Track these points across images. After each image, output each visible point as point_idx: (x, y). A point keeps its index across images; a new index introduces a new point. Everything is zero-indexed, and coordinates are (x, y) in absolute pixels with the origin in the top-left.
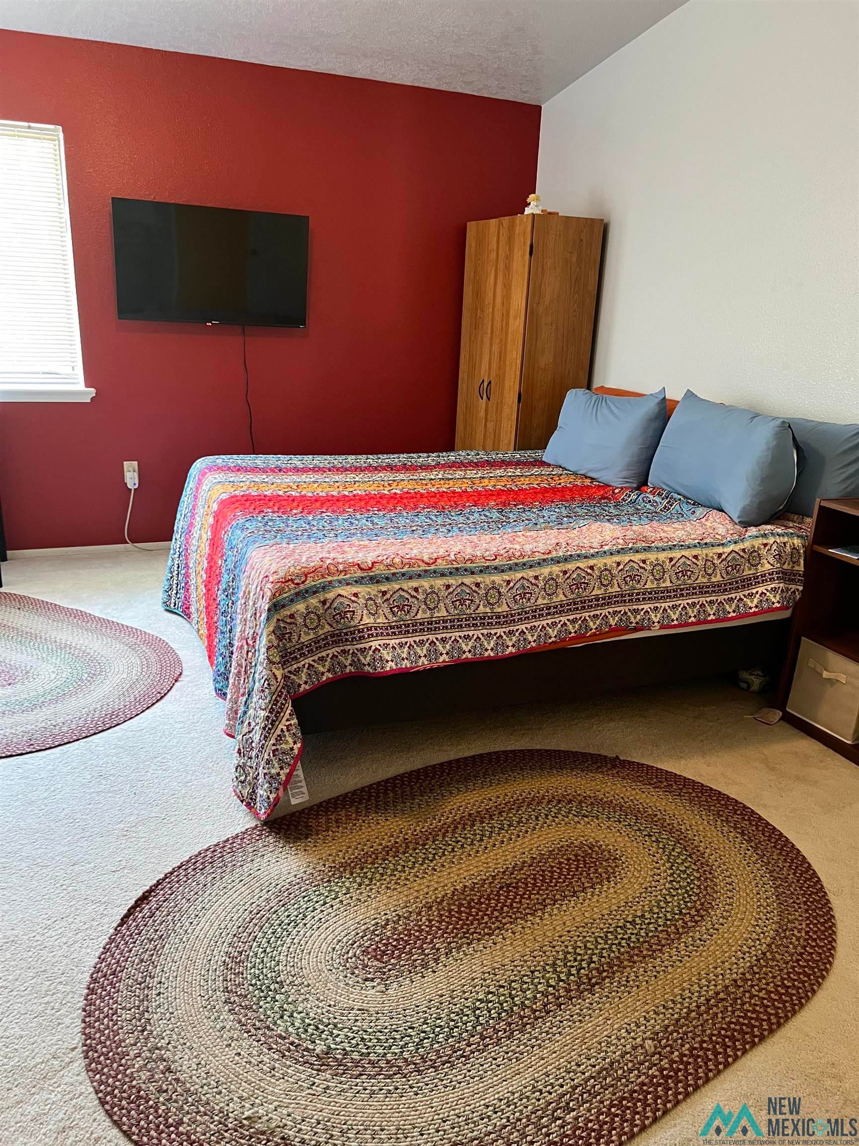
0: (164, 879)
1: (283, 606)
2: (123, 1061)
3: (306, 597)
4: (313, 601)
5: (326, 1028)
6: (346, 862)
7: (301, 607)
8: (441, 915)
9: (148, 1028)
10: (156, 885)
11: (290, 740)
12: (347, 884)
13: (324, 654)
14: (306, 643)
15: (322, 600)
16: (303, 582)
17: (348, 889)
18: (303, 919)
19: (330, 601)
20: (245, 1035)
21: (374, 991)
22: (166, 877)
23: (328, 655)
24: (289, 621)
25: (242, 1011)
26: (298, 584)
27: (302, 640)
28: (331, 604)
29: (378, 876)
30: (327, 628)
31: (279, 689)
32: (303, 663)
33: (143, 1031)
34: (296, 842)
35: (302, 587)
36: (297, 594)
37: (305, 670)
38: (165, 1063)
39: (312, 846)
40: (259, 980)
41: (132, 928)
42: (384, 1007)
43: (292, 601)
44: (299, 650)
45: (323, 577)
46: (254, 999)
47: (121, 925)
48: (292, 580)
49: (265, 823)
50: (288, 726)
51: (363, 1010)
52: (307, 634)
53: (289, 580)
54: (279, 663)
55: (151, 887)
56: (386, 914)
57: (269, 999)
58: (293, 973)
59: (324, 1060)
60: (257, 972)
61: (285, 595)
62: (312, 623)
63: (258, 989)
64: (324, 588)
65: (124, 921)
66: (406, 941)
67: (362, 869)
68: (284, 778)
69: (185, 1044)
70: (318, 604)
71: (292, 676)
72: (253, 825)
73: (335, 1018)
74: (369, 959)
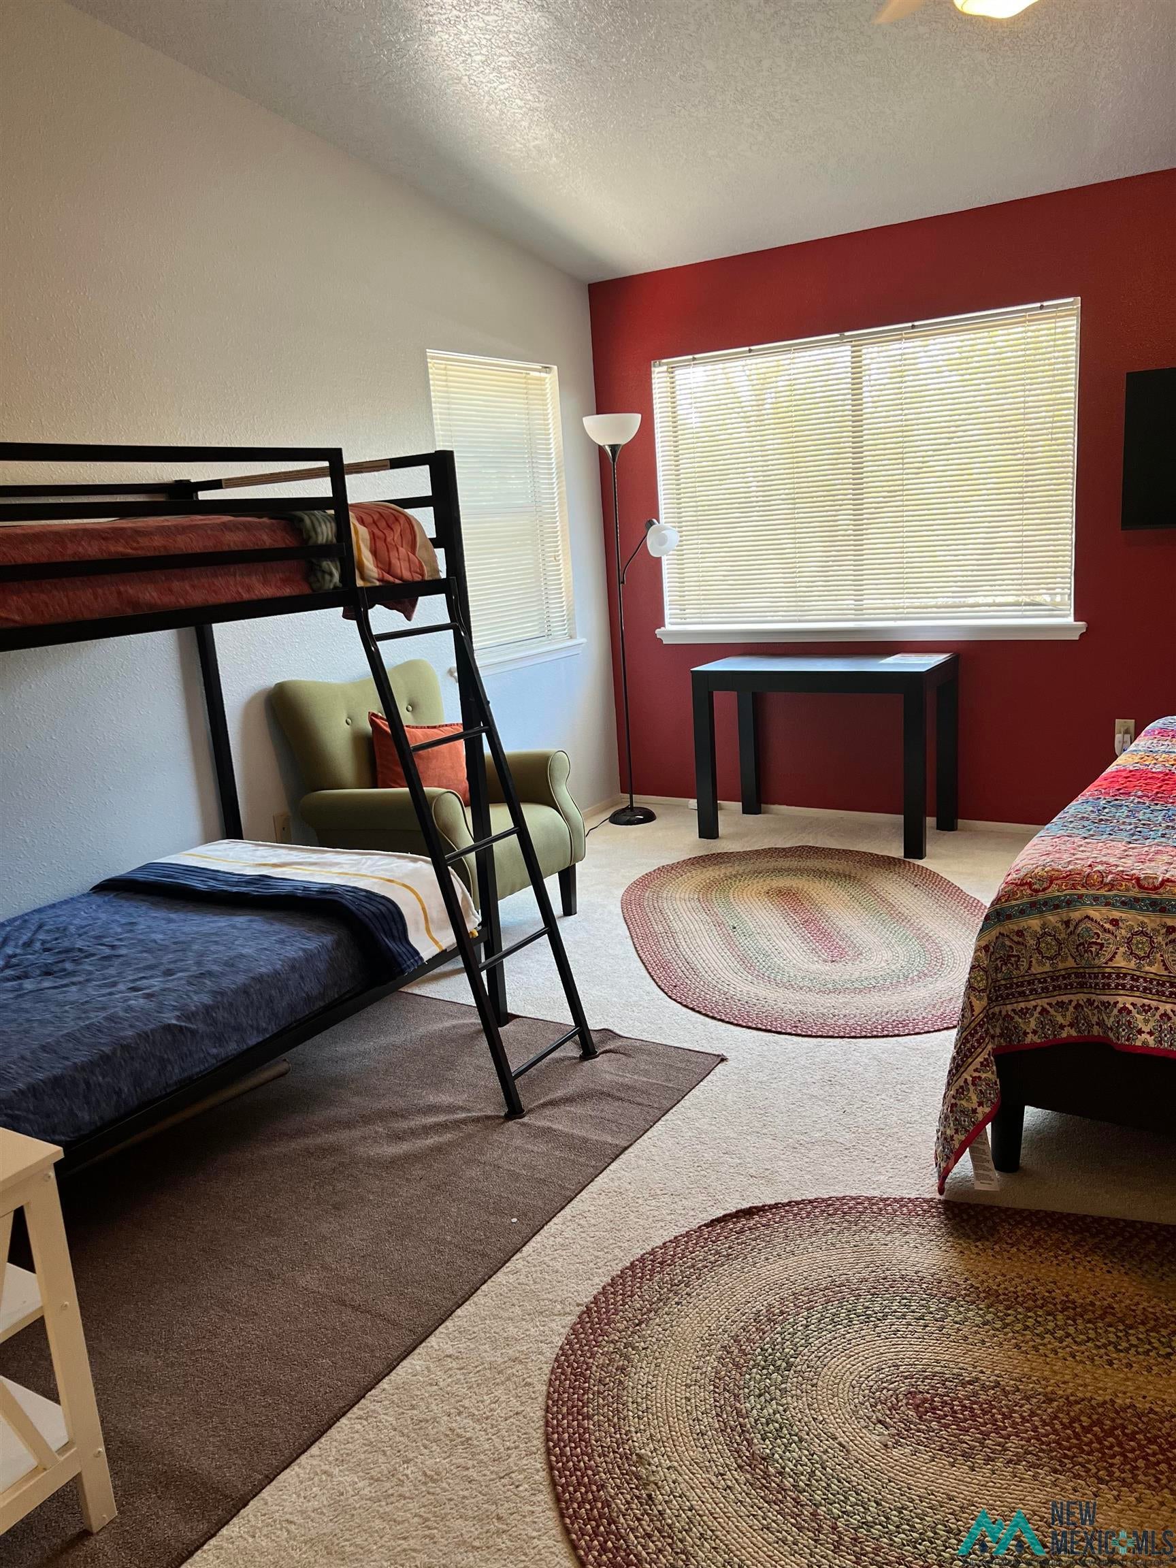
0: (784, 1205)
1: (1009, 917)
2: (601, 1338)
3: (1042, 912)
4: (1052, 919)
5: (788, 1436)
6: (997, 1291)
7: (1034, 923)
8: (1056, 1417)
9: (643, 1326)
10: (771, 1207)
11: (974, 1098)
12: (970, 1314)
13: (1065, 998)
14: (1039, 976)
15: (1065, 919)
16: (1044, 889)
17: (966, 1319)
18: (879, 1320)
19: (1074, 923)
20: (712, 1387)
21: (878, 1438)
22: (789, 1204)
23: (1071, 1001)
24: (1016, 939)
25: (731, 1365)
26: (1037, 891)
27: (1033, 970)
28: (1075, 928)
29: (1018, 1327)
30: (1070, 963)
31: (973, 1025)
32: (1033, 1003)
33: (637, 1325)
34: (960, 1238)
35: (1041, 896)
36: (1033, 905)
37: (1036, 1015)
38: (626, 1363)
39: (974, 1252)
40: (773, 1350)
41: (714, 1234)
42: (871, 1461)
43: (1022, 912)
44: (1029, 983)
45: (1074, 887)
46: (752, 1362)
47: (706, 1225)
48: (1030, 884)
49: (945, 1202)
50: (974, 1078)
51: (844, 1447)
52: (1041, 963)
53: (1026, 883)
54: (983, 991)
55: (764, 1206)
56: (982, 1372)
57: (765, 1372)
58: (812, 1364)
59: (754, 1463)
60: (779, 1340)
61: (1014, 903)
62: (1048, 949)
63: (763, 1356)
64: (1069, 903)
65: (712, 1223)
66: (976, 1415)
67: (1008, 1308)
68: (957, 1146)
69: (657, 1359)
70: (1059, 925)
71: (1017, 1018)
72: (928, 1196)
73: (808, 1434)
74: (907, 1404)
